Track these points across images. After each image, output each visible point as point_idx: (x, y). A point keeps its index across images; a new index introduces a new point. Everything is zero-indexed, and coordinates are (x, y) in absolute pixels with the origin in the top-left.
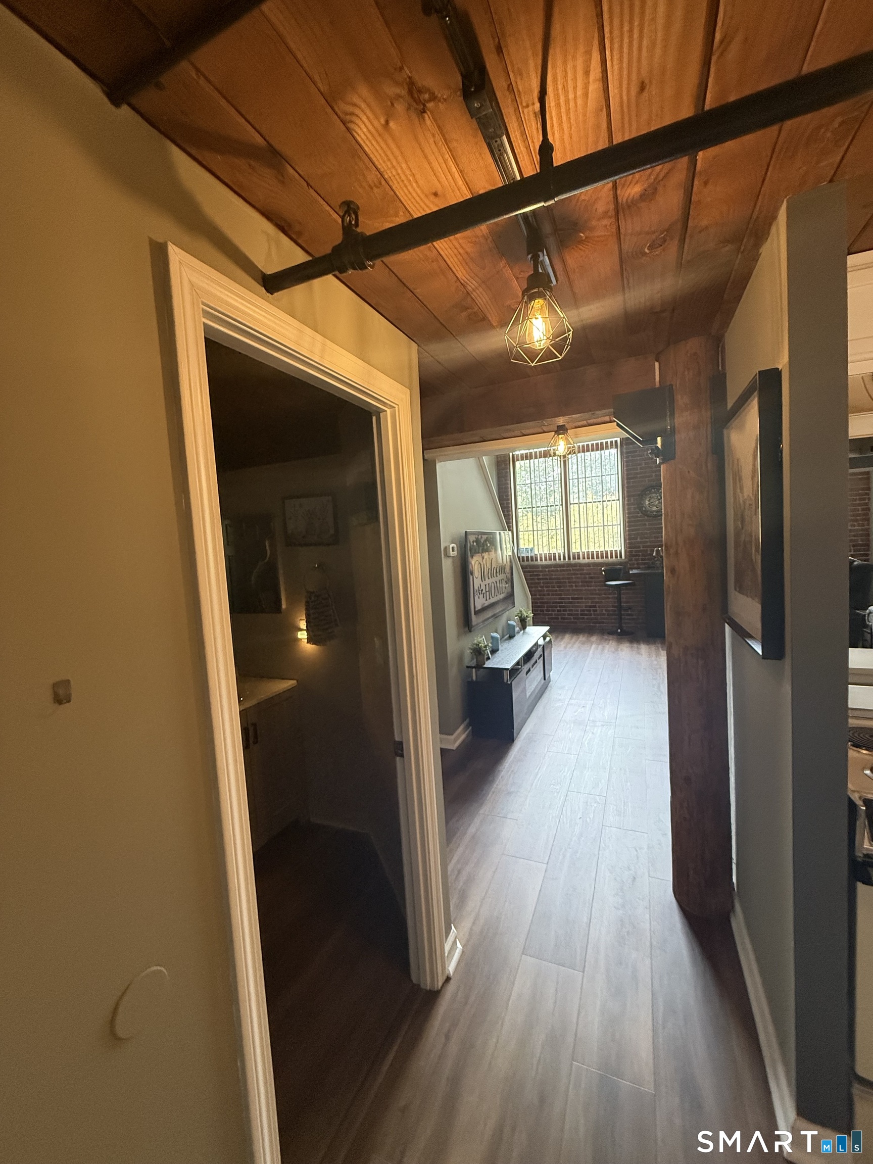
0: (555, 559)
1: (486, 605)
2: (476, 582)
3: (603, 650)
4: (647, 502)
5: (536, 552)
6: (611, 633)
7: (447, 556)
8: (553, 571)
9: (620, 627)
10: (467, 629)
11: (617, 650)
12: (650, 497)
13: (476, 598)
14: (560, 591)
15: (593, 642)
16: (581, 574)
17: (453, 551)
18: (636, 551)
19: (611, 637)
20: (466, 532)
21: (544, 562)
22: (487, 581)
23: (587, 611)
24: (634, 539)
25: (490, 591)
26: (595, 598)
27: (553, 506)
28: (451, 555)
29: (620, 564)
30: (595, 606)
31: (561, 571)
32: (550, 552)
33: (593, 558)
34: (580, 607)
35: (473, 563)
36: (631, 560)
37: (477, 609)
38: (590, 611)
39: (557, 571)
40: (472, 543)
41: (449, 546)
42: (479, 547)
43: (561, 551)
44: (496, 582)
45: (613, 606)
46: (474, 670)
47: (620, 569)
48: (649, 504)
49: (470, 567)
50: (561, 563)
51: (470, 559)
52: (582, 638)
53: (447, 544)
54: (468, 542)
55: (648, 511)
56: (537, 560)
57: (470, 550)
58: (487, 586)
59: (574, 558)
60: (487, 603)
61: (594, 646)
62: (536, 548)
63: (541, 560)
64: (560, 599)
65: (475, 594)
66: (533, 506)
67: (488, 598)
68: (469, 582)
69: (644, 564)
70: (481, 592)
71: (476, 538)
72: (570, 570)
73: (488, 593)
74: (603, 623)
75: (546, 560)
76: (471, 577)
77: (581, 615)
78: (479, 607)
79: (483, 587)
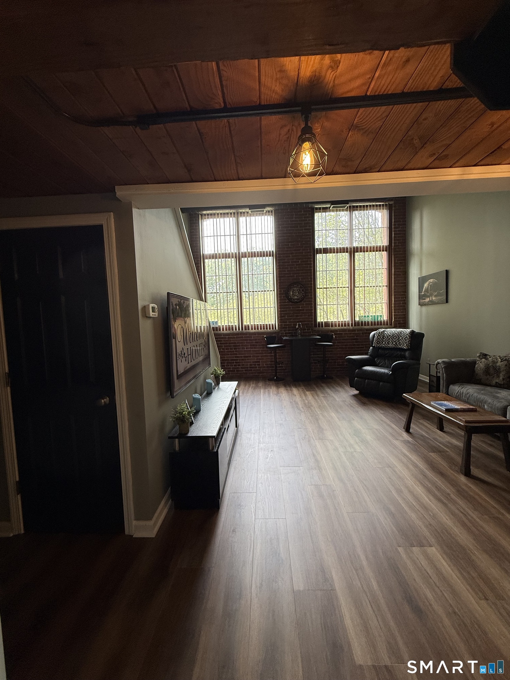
0: (233, 329)
1: (188, 368)
2: (179, 345)
3: (269, 393)
4: (291, 293)
5: (219, 324)
6: (271, 380)
7: (146, 316)
8: (231, 338)
9: (276, 375)
10: (169, 394)
11: (278, 393)
12: (293, 290)
13: (179, 361)
14: (236, 351)
15: (261, 387)
16: (250, 340)
17: (153, 311)
18: (284, 325)
19: (271, 383)
20: (168, 293)
21: (225, 331)
22: (189, 345)
23: (254, 365)
24: (283, 316)
25: (191, 354)
26: (259, 356)
27: (231, 292)
28: (151, 316)
29: (275, 333)
30: (259, 362)
31: (237, 338)
32: (229, 325)
33: (258, 329)
34: (249, 362)
35: (176, 326)
36: (281, 331)
37: (179, 374)
38: (255, 365)
39: (234, 338)
40: (174, 306)
41: (149, 305)
42: (181, 311)
43: (236, 324)
44: (197, 345)
45: (271, 362)
46: (177, 440)
47: (275, 337)
48: (293, 294)
49: (173, 331)
50: (237, 332)
51: (172, 320)
52: (253, 385)
53: (146, 303)
54: (171, 304)
55: (292, 299)
56: (220, 330)
57: (173, 313)
58: (189, 349)
59: (245, 329)
60: (189, 366)
61: (262, 391)
62: (219, 322)
63: (223, 330)
64: (236, 357)
65: (178, 358)
66: (218, 292)
67: (190, 362)
68: (172, 345)
69: (289, 333)
70: (183, 355)
71: (178, 301)
72: (243, 337)
73: (189, 356)
74: (264, 373)
75: (226, 330)
76: (174, 340)
77: (250, 368)
78: (181, 370)
79: (185, 351)
